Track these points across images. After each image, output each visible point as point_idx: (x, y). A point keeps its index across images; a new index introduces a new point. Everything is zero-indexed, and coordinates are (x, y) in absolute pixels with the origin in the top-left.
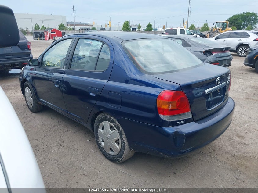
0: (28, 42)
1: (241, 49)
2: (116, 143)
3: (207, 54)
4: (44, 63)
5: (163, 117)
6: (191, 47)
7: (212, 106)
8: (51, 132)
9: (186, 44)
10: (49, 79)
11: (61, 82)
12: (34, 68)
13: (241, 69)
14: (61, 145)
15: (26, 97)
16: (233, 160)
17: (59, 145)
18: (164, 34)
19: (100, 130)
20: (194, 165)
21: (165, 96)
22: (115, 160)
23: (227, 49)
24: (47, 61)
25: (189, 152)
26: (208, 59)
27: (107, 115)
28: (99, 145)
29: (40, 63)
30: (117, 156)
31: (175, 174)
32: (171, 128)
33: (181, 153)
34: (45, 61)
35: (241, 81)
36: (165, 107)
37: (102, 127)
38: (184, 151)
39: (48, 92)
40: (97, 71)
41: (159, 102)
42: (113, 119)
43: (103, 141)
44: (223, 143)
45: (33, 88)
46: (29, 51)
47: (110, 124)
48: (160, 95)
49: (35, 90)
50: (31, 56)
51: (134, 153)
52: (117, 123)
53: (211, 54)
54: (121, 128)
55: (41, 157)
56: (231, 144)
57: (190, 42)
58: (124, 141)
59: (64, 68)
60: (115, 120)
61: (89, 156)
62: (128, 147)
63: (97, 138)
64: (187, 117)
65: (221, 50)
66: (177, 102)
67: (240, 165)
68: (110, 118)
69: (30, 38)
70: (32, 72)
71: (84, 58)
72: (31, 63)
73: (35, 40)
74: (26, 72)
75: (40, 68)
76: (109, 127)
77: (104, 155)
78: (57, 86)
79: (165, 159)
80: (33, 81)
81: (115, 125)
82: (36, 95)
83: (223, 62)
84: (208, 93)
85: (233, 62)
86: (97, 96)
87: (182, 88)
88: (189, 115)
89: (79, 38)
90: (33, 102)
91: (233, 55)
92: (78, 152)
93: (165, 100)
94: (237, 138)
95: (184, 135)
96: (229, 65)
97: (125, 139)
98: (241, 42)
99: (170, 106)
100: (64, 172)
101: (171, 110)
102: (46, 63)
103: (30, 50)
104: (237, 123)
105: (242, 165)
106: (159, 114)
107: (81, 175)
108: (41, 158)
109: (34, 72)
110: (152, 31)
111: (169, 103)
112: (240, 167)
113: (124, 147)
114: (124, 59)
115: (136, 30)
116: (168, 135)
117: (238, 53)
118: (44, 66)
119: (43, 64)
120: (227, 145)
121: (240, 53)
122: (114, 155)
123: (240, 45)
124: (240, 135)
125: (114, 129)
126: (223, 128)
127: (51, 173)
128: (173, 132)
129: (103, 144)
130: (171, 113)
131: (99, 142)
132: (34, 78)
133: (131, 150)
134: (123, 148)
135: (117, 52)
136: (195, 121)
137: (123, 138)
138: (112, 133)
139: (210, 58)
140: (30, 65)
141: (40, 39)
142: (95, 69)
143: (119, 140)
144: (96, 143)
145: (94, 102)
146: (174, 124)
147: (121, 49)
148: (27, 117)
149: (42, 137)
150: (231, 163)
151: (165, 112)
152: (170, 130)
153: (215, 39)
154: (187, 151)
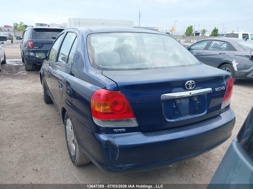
2: (74, 144)
4: (50, 56)
6: (236, 51)
7: (178, 117)
9: (230, 48)
17: (40, 136)
22: (73, 161)
25: (128, 169)
28: (67, 143)
38: (120, 166)
62: (79, 150)
63: (66, 135)
64: (130, 125)
76: (70, 125)
88: (133, 123)
89: (67, 33)
95: (118, 146)
97: (76, 140)
106: (93, 117)
110: (218, 36)
115: (200, 35)
118: (49, 59)
122: (73, 157)
131: (67, 140)
136: (142, 132)
138: (71, 132)
142: (67, 63)
146: (109, 131)
154: (125, 167)
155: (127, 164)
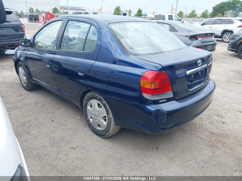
0: (22, 24)
1: (226, 35)
2: (103, 119)
3: (193, 39)
4: (37, 44)
5: (145, 96)
6: (177, 32)
7: (192, 87)
8: (44, 109)
9: (173, 29)
10: (42, 60)
11: (52, 62)
12: (27, 48)
13: (225, 54)
14: (53, 121)
15: (20, 76)
16: (211, 137)
17: (50, 121)
18: (153, 19)
19: (89, 107)
20: (176, 141)
21: (148, 76)
22: (102, 135)
23: (212, 34)
24: (39, 42)
25: (170, 128)
26: (193, 44)
27: (94, 94)
28: (88, 121)
29: (32, 44)
30: (104, 131)
31: (158, 149)
32: (153, 106)
33: (162, 129)
34: (37, 42)
35: (224, 65)
36: (148, 86)
37: (90, 105)
38: (165, 127)
39: (41, 72)
40: (85, 52)
41: (142, 81)
42: (100, 97)
43: (91, 118)
44: (204, 122)
45: (27, 68)
46: (23, 33)
47: (97, 102)
48: (143, 75)
49: (28, 70)
50: (25, 37)
51: (119, 129)
52: (104, 101)
53: (197, 39)
54: (107, 106)
55: (34, 131)
56: (211, 123)
57: (177, 27)
58: (110, 117)
59: (55, 49)
60: (102, 98)
61: (78, 131)
62: (114, 123)
63: (86, 115)
65: (206, 35)
66: (159, 82)
67: (218, 141)
68: (97, 97)
69: (24, 21)
70: (25, 52)
71: (75, 40)
72: (23, 44)
73: (30, 22)
74: (19, 53)
75: (33, 49)
76: (97, 105)
77: (92, 130)
78: (48, 66)
79: (148, 135)
80: (26, 61)
81: (102, 103)
82: (29, 74)
83: (208, 47)
84: (190, 74)
85: (217, 47)
86: (85, 75)
87: (164, 68)
88: (170, 95)
89: (69, 20)
90: (27, 81)
91: (217, 40)
92: (68, 128)
93: (148, 80)
94: (217, 117)
95: (165, 112)
96: (214, 50)
97: (111, 115)
98: (226, 28)
99: (153, 85)
100: (54, 145)
101: (153, 89)
102: (38, 44)
103: (24, 31)
104: (218, 103)
105: (219, 141)
106: (143, 93)
107: (70, 148)
108: (34, 133)
109: (26, 52)
110: (142, 16)
111: (151, 83)
112: (218, 144)
113: (111, 123)
114: (111, 41)
115: (127, 15)
116: (150, 112)
117: (223, 39)
118: (35, 46)
119: (35, 45)
120: (207, 123)
121: (224, 39)
122: (102, 131)
123: (225, 32)
124: (219, 115)
125: (101, 107)
126: (204, 107)
127: (43, 146)
128: (155, 109)
129: (91, 120)
130: (154, 92)
131: (88, 119)
132: (27, 58)
133: (116, 126)
134: (109, 124)
135: (104, 33)
136: (176, 100)
137: (109, 115)
138: (100, 111)
139: (196, 43)
140: (22, 46)
141: (35, 22)
142: (84, 50)
143: (105, 116)
144: (85, 120)
145: (82, 81)
146: (156, 102)
147: (108, 31)
148: (21, 95)
149: (35, 114)
150: (210, 140)
151: (148, 91)
152: (152, 108)
153: (202, 25)
154: (168, 127)
155: (170, 125)
